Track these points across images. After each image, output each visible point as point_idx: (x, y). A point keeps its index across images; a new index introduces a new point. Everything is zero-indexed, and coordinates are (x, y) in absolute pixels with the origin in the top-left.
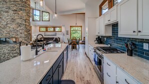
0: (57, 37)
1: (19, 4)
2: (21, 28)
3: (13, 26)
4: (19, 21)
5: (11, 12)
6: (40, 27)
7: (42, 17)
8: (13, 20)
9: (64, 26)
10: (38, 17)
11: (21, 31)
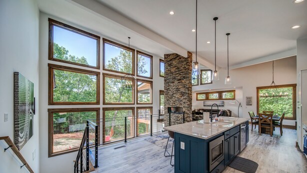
0: (225, 108)
1: (183, 72)
2: (185, 97)
3: (178, 96)
4: (182, 90)
5: (176, 82)
6: (197, 94)
7: (201, 80)
8: (178, 90)
9: (241, 88)
10: (196, 80)
11: (184, 101)
